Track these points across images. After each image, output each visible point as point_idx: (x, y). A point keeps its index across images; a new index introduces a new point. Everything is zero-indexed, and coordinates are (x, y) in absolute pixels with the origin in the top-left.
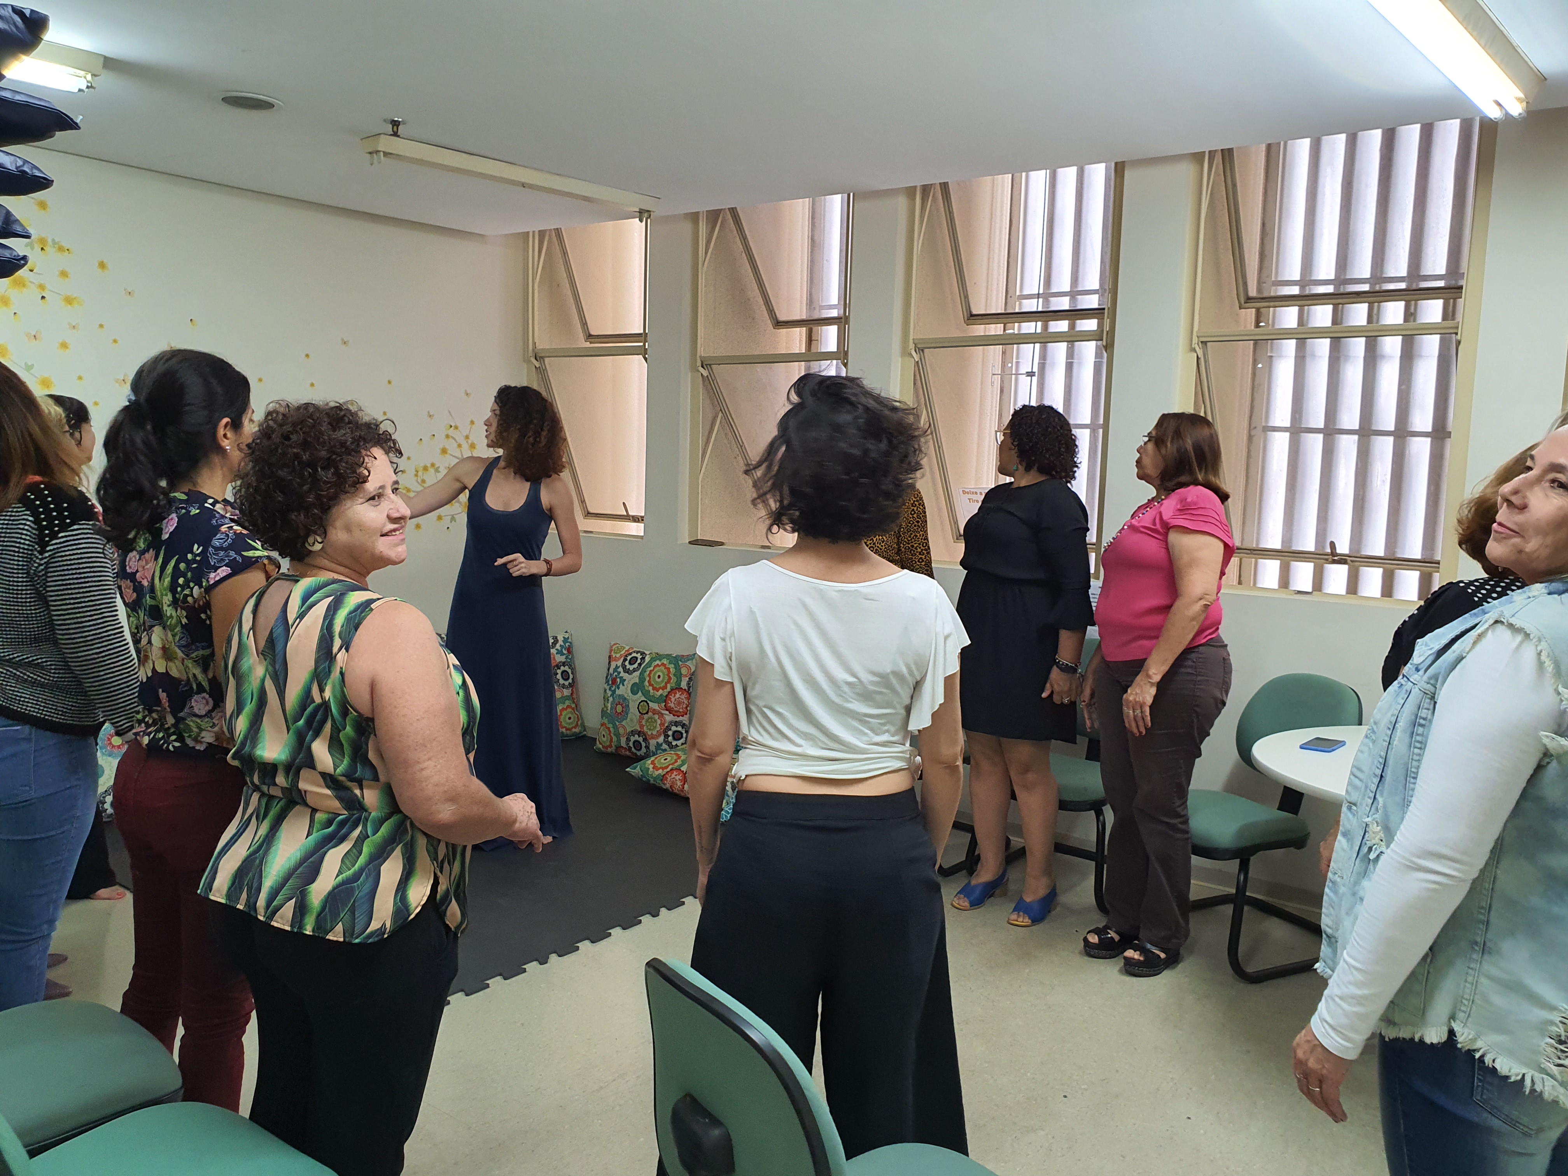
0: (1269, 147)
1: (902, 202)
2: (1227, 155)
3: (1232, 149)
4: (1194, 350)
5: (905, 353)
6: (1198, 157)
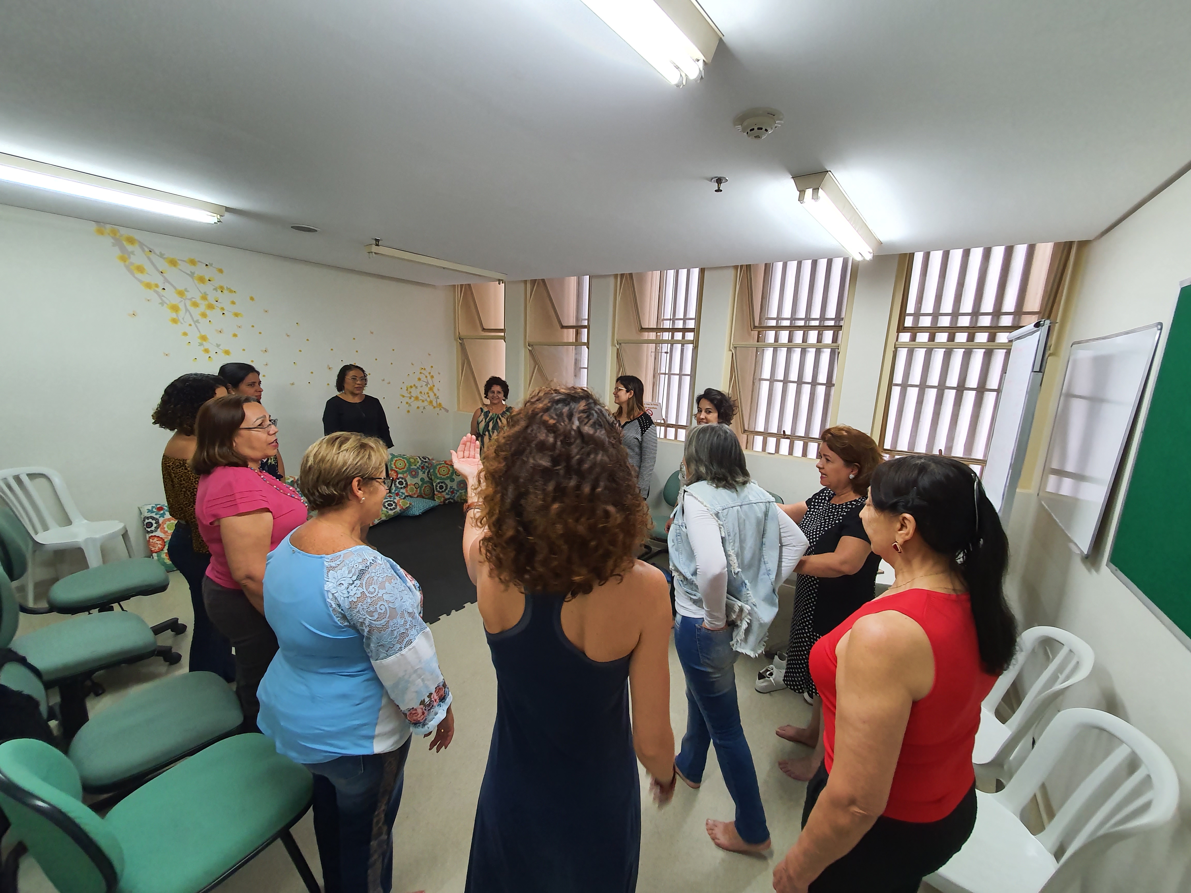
0: (766, 264)
1: (612, 280)
2: (749, 267)
3: (750, 265)
4: (731, 351)
5: (613, 345)
6: (736, 267)
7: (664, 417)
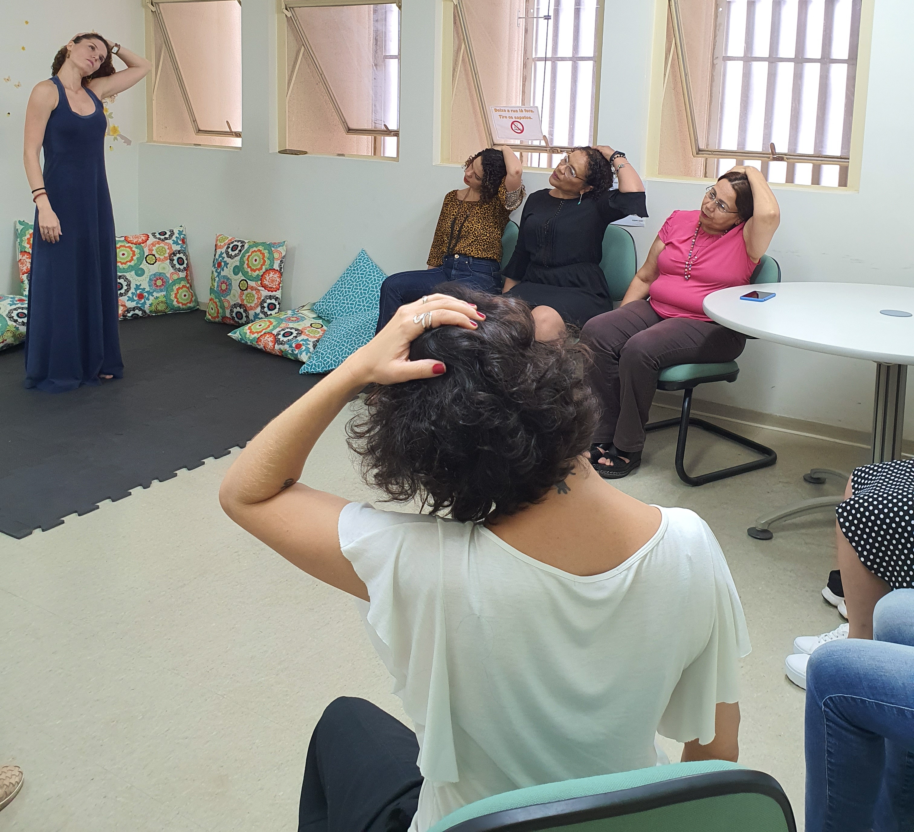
7: (546, 132)
